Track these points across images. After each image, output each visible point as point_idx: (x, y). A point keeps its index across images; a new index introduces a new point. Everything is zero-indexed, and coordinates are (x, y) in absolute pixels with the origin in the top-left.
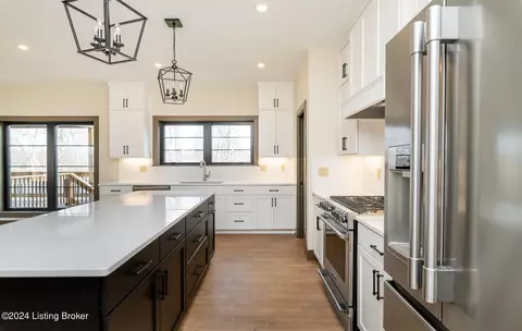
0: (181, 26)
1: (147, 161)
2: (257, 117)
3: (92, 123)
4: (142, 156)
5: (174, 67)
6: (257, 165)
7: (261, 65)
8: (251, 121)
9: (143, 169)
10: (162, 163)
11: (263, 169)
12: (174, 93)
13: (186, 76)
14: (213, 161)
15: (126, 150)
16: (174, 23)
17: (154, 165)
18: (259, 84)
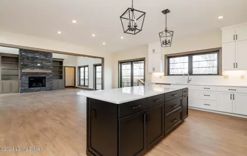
0: (169, 12)
1: (162, 74)
2: (221, 48)
3: (143, 60)
4: (159, 72)
5: (166, 31)
6: (221, 75)
7: (221, 17)
8: (217, 51)
9: (161, 77)
10: (169, 74)
11: (226, 77)
12: (166, 42)
13: (171, 33)
14: (194, 73)
15: (154, 69)
16: (166, 12)
17: (165, 75)
18: (222, 29)
